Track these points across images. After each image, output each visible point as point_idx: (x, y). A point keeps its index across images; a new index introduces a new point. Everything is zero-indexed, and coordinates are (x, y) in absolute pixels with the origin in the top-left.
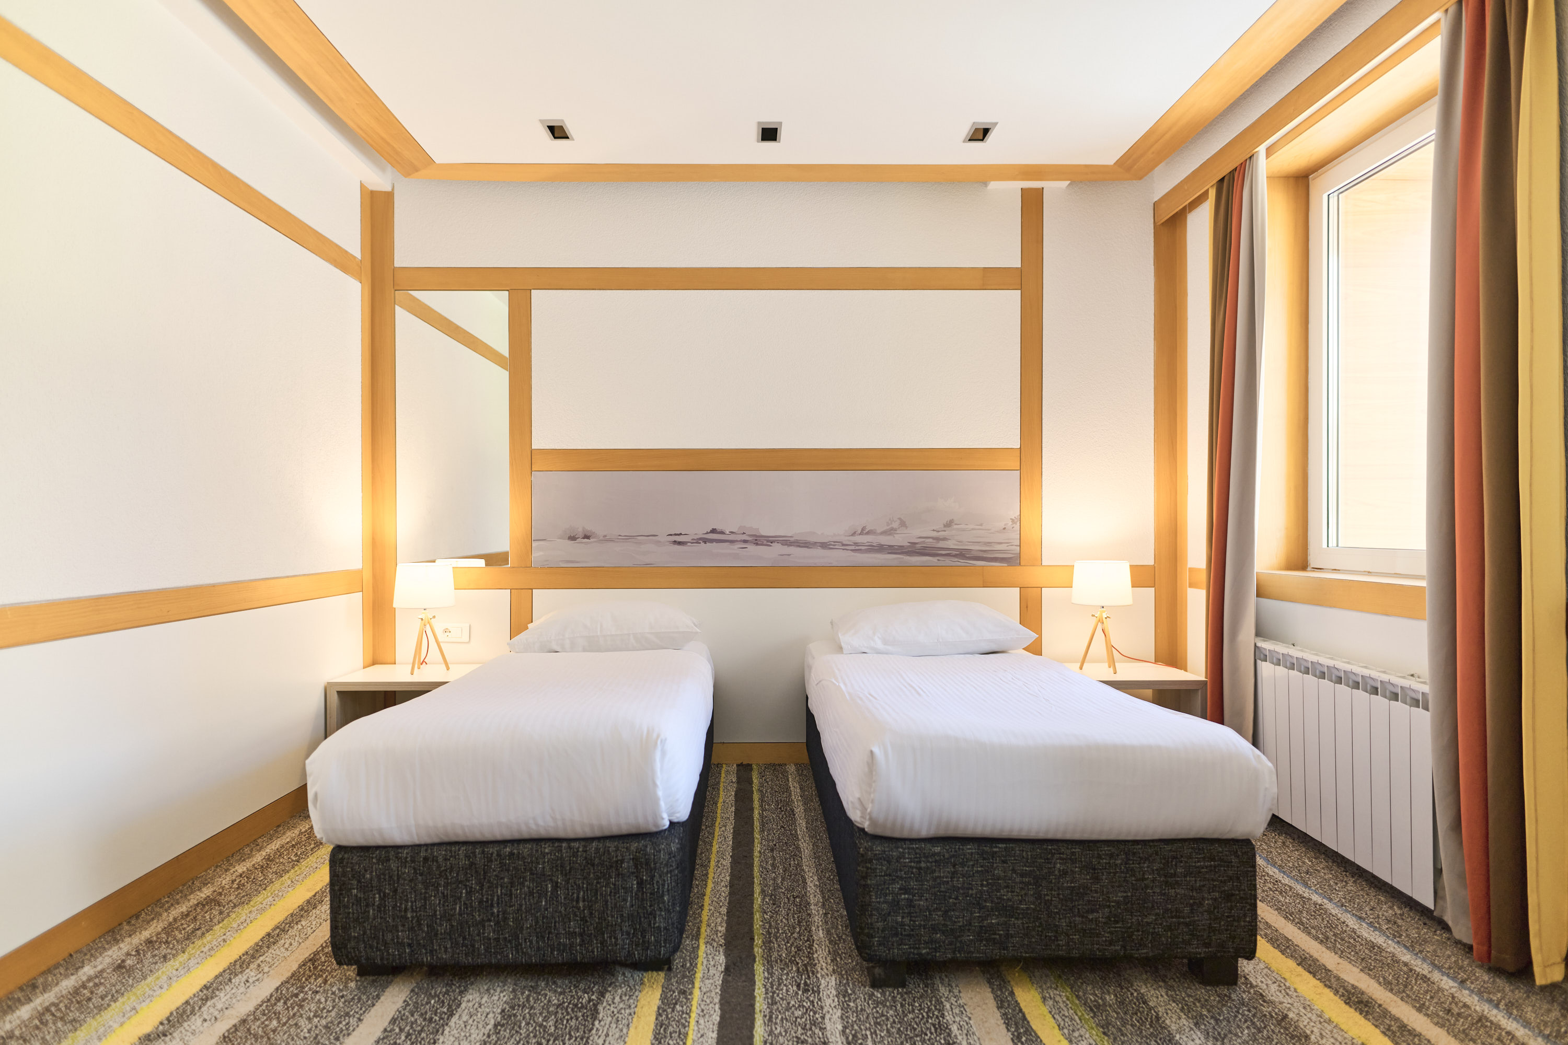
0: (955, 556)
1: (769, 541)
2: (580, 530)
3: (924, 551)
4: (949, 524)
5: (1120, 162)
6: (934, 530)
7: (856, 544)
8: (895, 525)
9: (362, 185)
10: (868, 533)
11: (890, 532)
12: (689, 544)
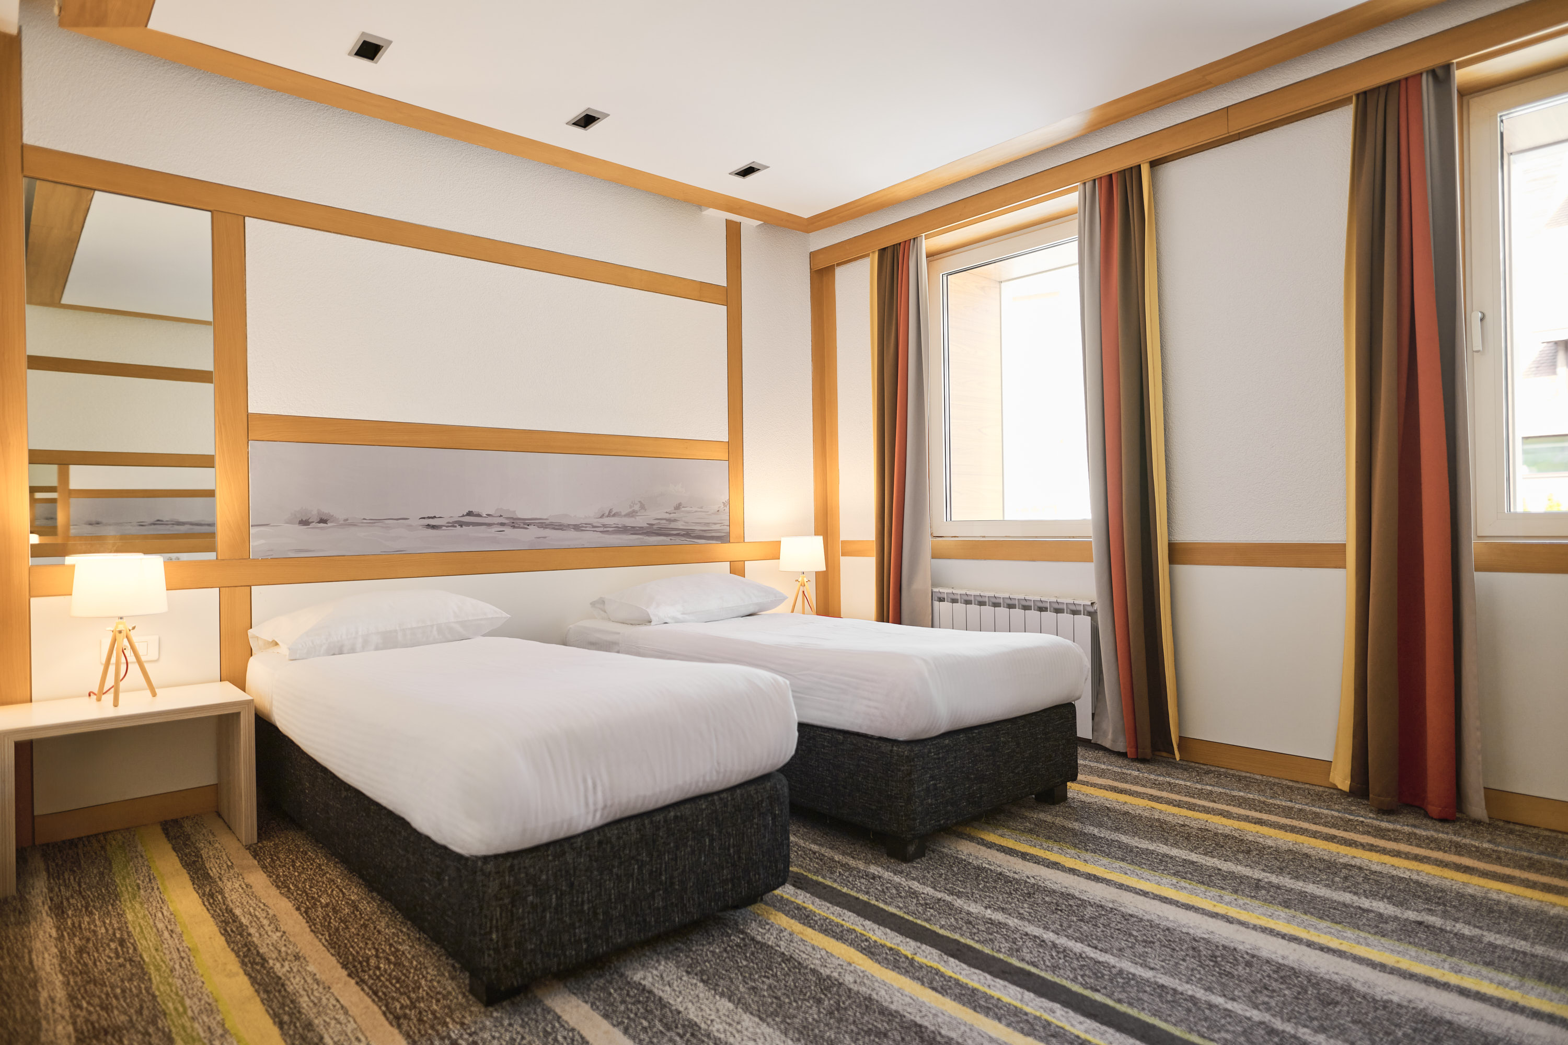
0: (683, 535)
2: (315, 512)
3: (660, 532)
4: (678, 507)
5: (812, 218)
7: (604, 526)
8: (637, 508)
10: (614, 515)
11: (632, 514)
12: (444, 528)
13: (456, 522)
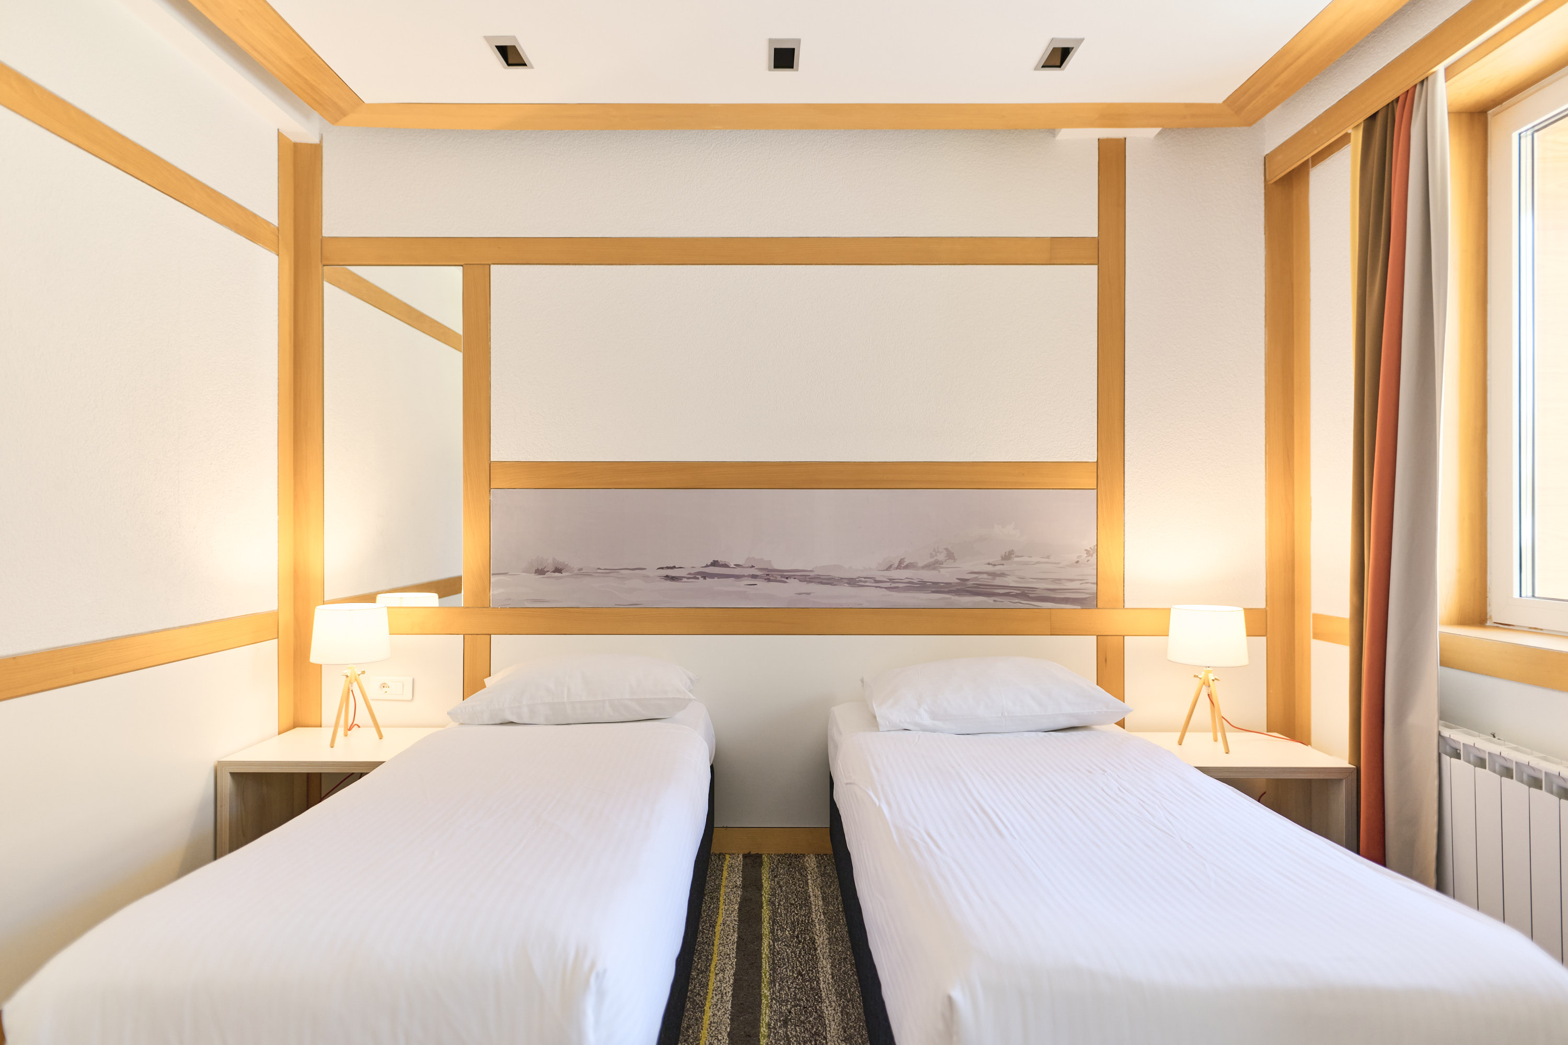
0: (1016, 596)
1: (784, 576)
2: (550, 561)
3: (977, 590)
4: (1008, 557)
5: (1232, 101)
6: (989, 564)
7: (892, 580)
8: (941, 557)
9: (280, 134)
10: (907, 567)
11: (934, 566)
12: (685, 580)
13: (699, 573)
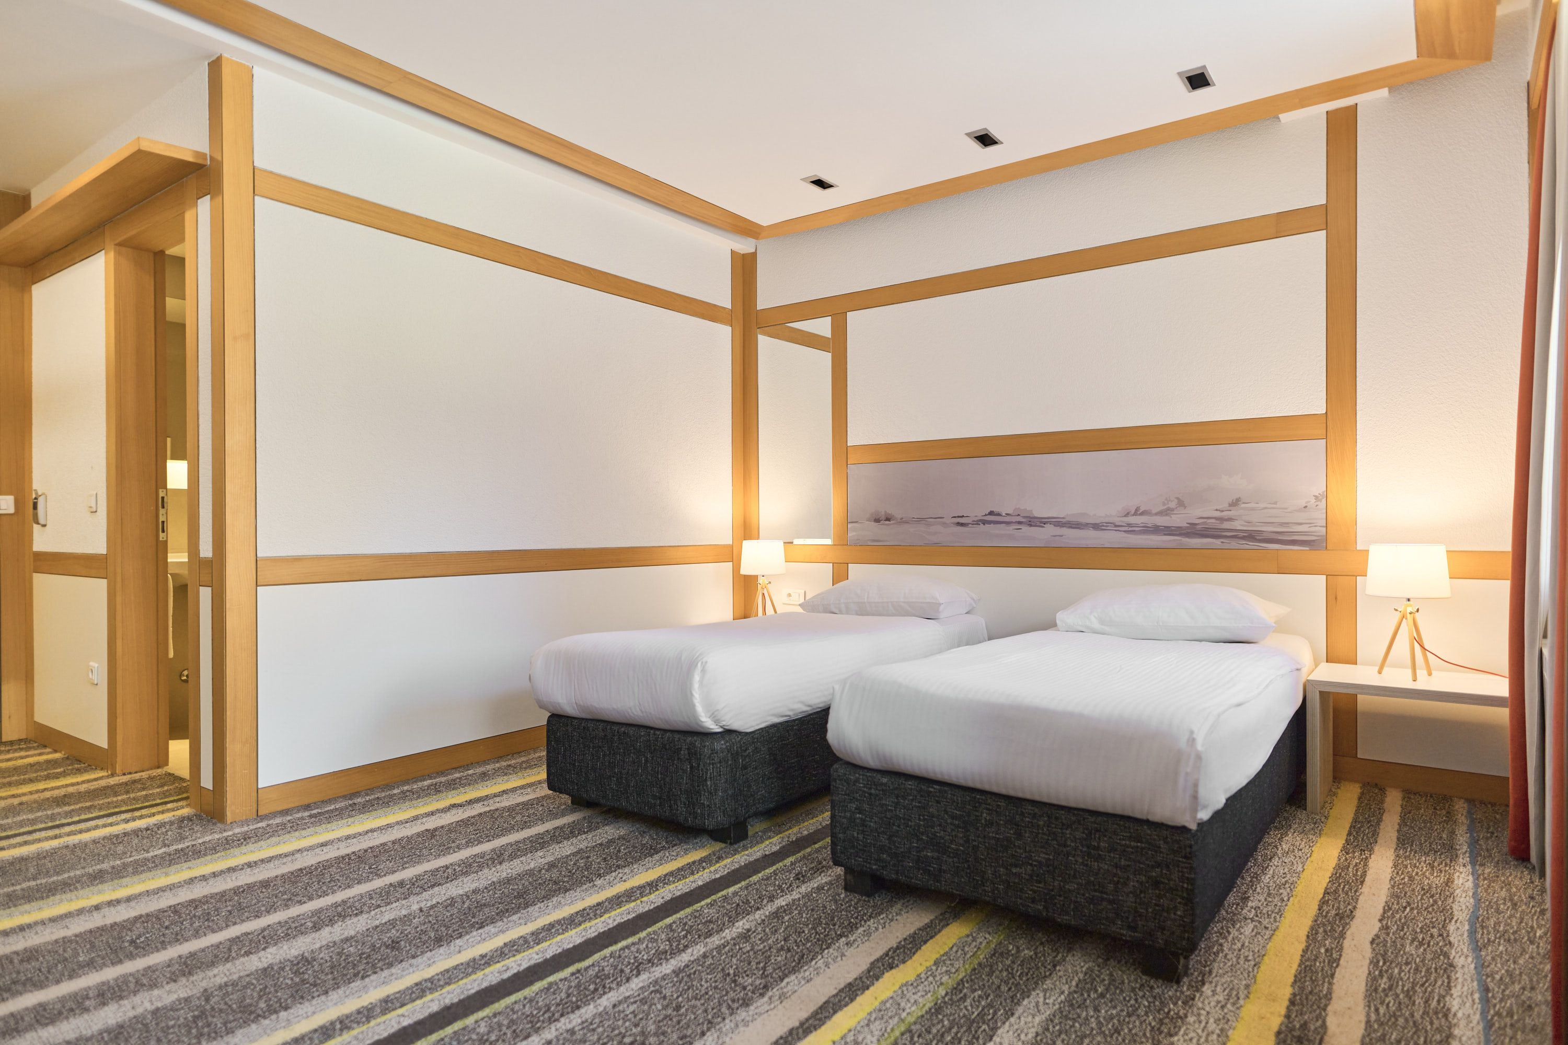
0: (1243, 538)
1: (1041, 522)
2: (883, 513)
3: (1207, 533)
4: (1235, 503)
6: (1217, 510)
7: (1129, 525)
8: (1172, 505)
9: (732, 251)
10: (1142, 514)
11: (1166, 512)
12: (970, 526)
13: (980, 520)
